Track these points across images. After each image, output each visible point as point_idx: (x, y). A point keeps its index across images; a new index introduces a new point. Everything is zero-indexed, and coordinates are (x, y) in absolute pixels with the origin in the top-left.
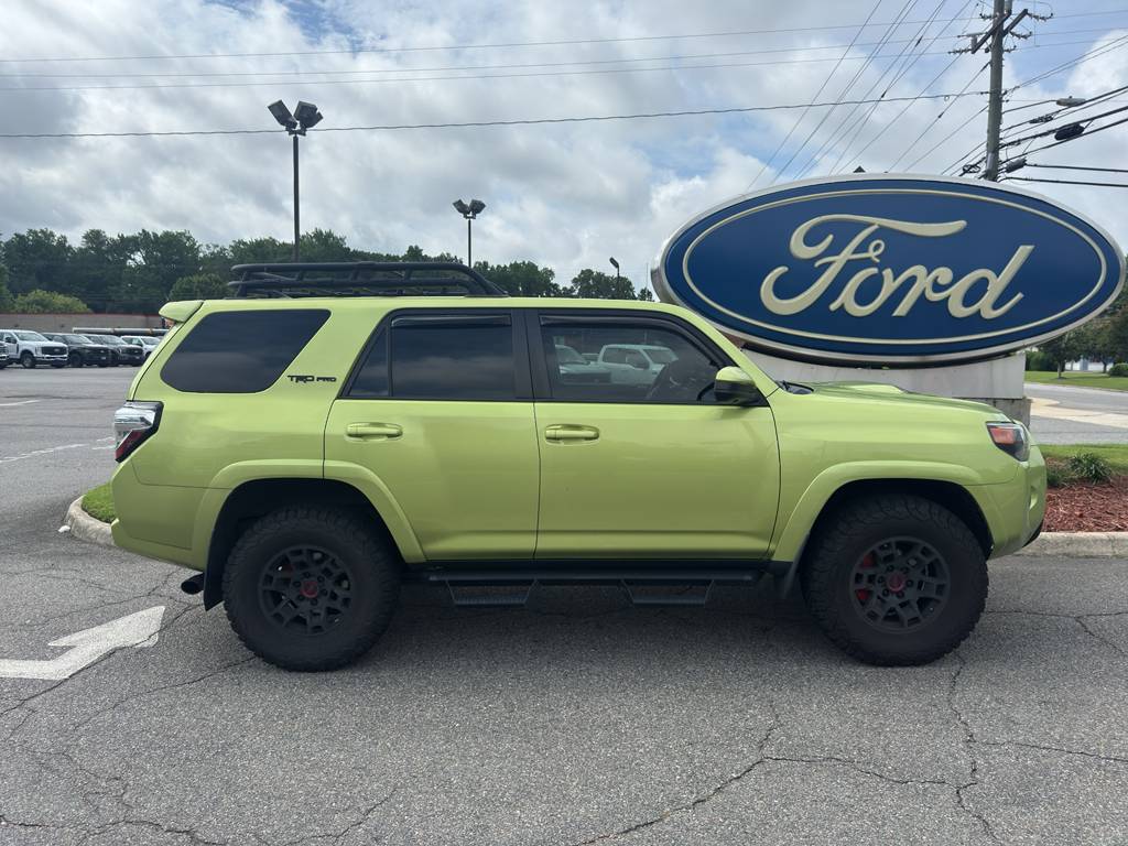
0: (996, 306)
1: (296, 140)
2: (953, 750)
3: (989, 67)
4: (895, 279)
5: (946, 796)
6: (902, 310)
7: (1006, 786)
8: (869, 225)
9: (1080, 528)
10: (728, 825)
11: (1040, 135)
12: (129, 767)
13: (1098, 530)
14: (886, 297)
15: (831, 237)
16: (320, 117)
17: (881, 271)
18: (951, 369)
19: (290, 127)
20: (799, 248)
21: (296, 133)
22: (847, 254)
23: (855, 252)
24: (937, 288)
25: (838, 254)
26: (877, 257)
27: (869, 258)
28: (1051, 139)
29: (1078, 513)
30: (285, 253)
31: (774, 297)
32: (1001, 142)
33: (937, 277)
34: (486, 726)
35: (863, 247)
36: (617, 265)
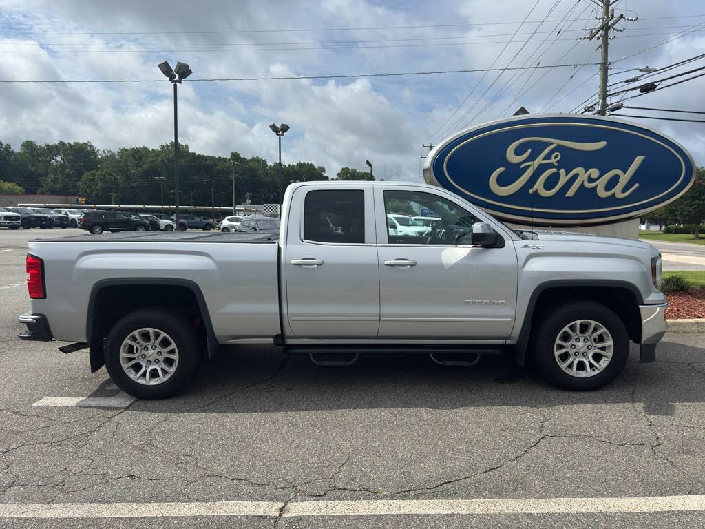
0: (624, 191)
1: (175, 87)
2: (644, 429)
3: (600, 48)
5: (647, 450)
6: (570, 193)
7: (676, 445)
8: (552, 144)
9: (679, 317)
10: (539, 467)
11: (631, 90)
13: (689, 318)
14: (562, 185)
15: (530, 150)
16: (190, 72)
17: (558, 170)
19: (172, 78)
20: (511, 157)
21: (175, 81)
22: (539, 160)
23: (544, 159)
24: (591, 180)
25: (534, 160)
26: (556, 162)
27: (552, 163)
29: (676, 309)
31: (497, 185)
32: (608, 93)
33: (590, 174)
34: (385, 424)
35: (548, 157)
36: (370, 165)
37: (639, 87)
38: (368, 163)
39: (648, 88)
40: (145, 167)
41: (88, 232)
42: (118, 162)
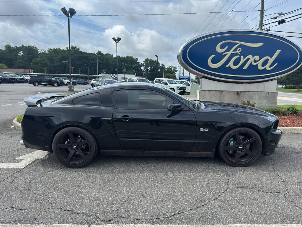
0: (270, 67)
1: (69, 19)
2: (280, 184)
3: (260, 3)
4: (244, 59)
6: (245, 67)
8: (238, 44)
9: (294, 126)
11: (274, 22)
12: (49, 193)
13: (299, 126)
14: (241, 64)
15: (227, 47)
16: (75, 12)
17: (240, 56)
18: (257, 84)
19: (67, 15)
20: (219, 50)
21: (69, 17)
22: (231, 51)
23: (233, 51)
24: (255, 61)
25: (229, 52)
26: (239, 52)
27: (237, 53)
28: (277, 23)
29: (293, 122)
30: (64, 52)
31: (211, 63)
32: (263, 24)
33: (255, 59)
34: (149, 179)
35: (235, 50)
36: (157, 57)
37: (277, 21)
38: (156, 56)
39: (282, 22)
40: (59, 57)
41: (32, 85)
42: (48, 54)
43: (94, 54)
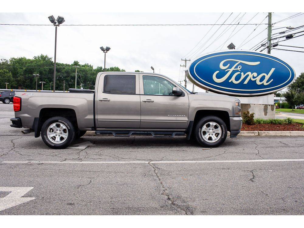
8: (238, 62)
14: (242, 80)
15: (229, 64)
20: (222, 67)
23: (235, 68)
25: (231, 68)
26: (240, 69)
31: (216, 78)
33: (254, 75)
37: (285, 36)
39: (290, 37)
42: (9, 65)
43: (69, 65)
